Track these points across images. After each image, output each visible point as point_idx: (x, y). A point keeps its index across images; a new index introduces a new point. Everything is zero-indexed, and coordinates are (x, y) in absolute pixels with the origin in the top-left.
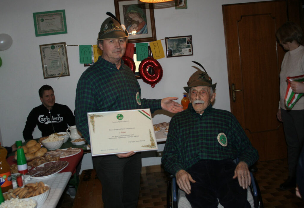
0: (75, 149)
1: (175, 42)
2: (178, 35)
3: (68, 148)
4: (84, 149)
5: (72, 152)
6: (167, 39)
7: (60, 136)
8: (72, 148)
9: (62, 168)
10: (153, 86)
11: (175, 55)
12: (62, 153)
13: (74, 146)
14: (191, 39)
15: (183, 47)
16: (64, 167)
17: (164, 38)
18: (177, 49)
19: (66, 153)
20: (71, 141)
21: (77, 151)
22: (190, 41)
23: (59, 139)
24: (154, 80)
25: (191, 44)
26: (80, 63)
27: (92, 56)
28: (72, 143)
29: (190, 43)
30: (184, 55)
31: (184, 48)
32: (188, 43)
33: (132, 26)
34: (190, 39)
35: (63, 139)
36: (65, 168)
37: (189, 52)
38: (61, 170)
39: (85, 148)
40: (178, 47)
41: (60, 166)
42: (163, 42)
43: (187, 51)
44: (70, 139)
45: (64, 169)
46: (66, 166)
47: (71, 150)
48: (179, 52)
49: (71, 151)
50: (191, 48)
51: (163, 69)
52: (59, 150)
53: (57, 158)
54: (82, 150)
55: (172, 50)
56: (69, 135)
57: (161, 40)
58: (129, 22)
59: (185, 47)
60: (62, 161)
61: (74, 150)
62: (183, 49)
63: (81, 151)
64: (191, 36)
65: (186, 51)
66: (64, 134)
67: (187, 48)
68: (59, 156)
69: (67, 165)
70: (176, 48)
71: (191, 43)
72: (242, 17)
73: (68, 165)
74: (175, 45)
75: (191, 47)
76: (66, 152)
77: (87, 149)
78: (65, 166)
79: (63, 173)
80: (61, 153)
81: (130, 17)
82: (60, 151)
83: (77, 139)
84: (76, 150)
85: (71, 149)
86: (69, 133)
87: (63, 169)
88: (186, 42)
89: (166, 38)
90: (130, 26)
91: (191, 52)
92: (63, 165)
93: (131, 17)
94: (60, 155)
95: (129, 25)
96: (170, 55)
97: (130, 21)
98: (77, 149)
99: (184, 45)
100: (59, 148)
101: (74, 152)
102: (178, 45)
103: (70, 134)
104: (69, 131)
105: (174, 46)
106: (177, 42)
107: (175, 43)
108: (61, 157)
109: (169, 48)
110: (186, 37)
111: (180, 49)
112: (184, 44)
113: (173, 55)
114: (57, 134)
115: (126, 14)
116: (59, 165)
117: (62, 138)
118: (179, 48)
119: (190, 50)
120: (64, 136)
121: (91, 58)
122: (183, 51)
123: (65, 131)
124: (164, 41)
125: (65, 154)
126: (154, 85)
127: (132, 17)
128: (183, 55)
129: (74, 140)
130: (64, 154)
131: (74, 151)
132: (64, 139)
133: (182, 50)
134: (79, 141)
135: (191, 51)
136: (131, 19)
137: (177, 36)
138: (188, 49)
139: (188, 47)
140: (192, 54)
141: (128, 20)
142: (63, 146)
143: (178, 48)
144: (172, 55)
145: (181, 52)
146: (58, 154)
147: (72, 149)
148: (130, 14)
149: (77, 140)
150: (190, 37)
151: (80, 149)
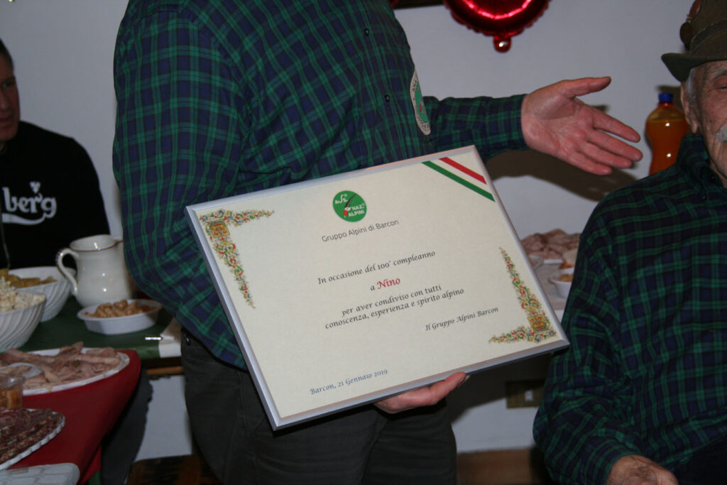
0: (101, 350)
3: (63, 349)
4: (142, 352)
5: (84, 369)
7: (26, 286)
8: (86, 345)
9: (32, 443)
12: (35, 372)
13: (97, 339)
16: (43, 437)
19: (51, 372)
20: (81, 315)
21: (107, 361)
23: (18, 299)
28: (82, 322)
35: (36, 299)
36: (44, 442)
38: (24, 454)
39: (151, 349)
41: (23, 435)
44: (72, 305)
46: (51, 436)
47: (79, 358)
49: (77, 364)
52: (18, 354)
53: (9, 395)
54: (133, 356)
56: (69, 282)
60: (31, 410)
61: (92, 355)
63: (127, 360)
66: (43, 278)
68: (19, 385)
69: (58, 430)
73: (63, 429)
76: (55, 365)
77: (158, 352)
78: (48, 432)
79: (34, 471)
80: (29, 369)
82: (21, 360)
83: (112, 302)
84: (102, 355)
85: (80, 354)
86: (68, 272)
87: (34, 448)
92: (39, 427)
94: (24, 379)
98: (111, 350)
100: (15, 347)
101: (93, 364)
103: (76, 276)
104: (70, 262)
108: (26, 392)
114: (8, 278)
116: (14, 430)
117: (34, 297)
120: (43, 286)
123: (52, 263)
125: (49, 375)
129: (92, 310)
130: (42, 374)
131: (96, 360)
132: (41, 299)
134: (117, 311)
142: (40, 336)
146: (12, 375)
147: (84, 350)
149: (110, 307)
151: (123, 352)
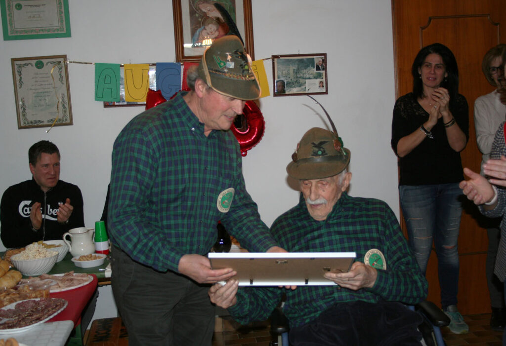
0: (81, 274)
1: (291, 66)
2: (299, 51)
3: (66, 274)
4: (98, 275)
5: (75, 282)
6: (276, 60)
7: (50, 248)
8: (75, 272)
9: (55, 312)
10: (243, 153)
11: (290, 93)
12: (53, 284)
13: (79, 270)
14: (325, 61)
15: (307, 76)
16: (59, 309)
17: (271, 57)
18: (295, 80)
19: (61, 283)
20: (73, 260)
21: (84, 279)
22: (322, 65)
23: (47, 253)
24: (247, 142)
25: (324, 71)
26: (96, 100)
27: (121, 87)
28: (73, 263)
29: (323, 69)
30: (309, 92)
31: (310, 78)
32: (318, 69)
33: (205, 29)
34: (323, 60)
35: (55, 253)
36: (59, 312)
37: (320, 87)
38: (51, 317)
39: (102, 274)
40: (299, 76)
41: (50, 309)
42: (268, 65)
43: (315, 84)
44: (69, 256)
45: (59, 314)
46: (62, 309)
47: (72, 277)
48: (300, 86)
49: (72, 280)
50: (324, 80)
51: (265, 120)
52: (47, 276)
53: (44, 293)
54: (95, 277)
55: (285, 82)
56: (68, 246)
57: (263, 60)
58: (200, 20)
59: (311, 76)
60: (53, 299)
61: (78, 276)
62: (307, 81)
63: (92, 278)
64: (325, 55)
65: (313, 85)
66: (57, 245)
67: (316, 78)
68: (49, 288)
69: (65, 307)
70: (294, 78)
71: (325, 69)
72: (430, 20)
73: (67, 306)
74: (291, 72)
75: (324, 77)
76: (63, 280)
77: (105, 275)
78: (61, 307)
79: (55, 323)
80: (52, 282)
81: (201, 11)
82: (48, 278)
83: (86, 254)
84: (82, 276)
85: (73, 276)
86: (68, 242)
87: (56, 314)
88: (314, 67)
89: (274, 57)
90: (202, 28)
91: (323, 87)
92: (57, 306)
93: (204, 10)
94: (50, 286)
95: (200, 27)
96: (281, 91)
97: (202, 19)
98: (86, 274)
99: (311, 72)
100: (46, 272)
101: (79, 280)
102: (297, 72)
103: (71, 244)
104: (68, 238)
105: (289, 74)
106: (296, 66)
107: (292, 68)
108: (51, 291)
109: (278, 78)
110: (315, 57)
111: (301, 81)
112: (310, 69)
113: (287, 93)
114: (43, 244)
115: (193, 4)
116: (46, 307)
117: (54, 252)
118: (300, 78)
119: (321, 82)
120: (57, 248)
121: (118, 91)
122: (307, 85)
124: (270, 61)
125: (60, 284)
126: (246, 152)
127: (206, 11)
128: (307, 92)
129: (77, 258)
130: (58, 284)
131: (79, 278)
132: (57, 253)
133: (305, 83)
134: (88, 258)
135: (325, 84)
136: (205, 13)
137: (297, 53)
138: (318, 80)
139: (319, 76)
140: (325, 91)
141: (197, 15)
142: (56, 269)
143: (297, 77)
144: (284, 91)
145: (303, 87)
146: (45, 284)
147: (75, 274)
148: (203, 4)
149: (85, 257)
150: (323, 56)
151: (91, 275)
